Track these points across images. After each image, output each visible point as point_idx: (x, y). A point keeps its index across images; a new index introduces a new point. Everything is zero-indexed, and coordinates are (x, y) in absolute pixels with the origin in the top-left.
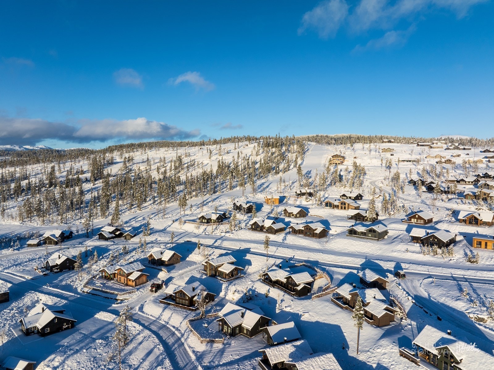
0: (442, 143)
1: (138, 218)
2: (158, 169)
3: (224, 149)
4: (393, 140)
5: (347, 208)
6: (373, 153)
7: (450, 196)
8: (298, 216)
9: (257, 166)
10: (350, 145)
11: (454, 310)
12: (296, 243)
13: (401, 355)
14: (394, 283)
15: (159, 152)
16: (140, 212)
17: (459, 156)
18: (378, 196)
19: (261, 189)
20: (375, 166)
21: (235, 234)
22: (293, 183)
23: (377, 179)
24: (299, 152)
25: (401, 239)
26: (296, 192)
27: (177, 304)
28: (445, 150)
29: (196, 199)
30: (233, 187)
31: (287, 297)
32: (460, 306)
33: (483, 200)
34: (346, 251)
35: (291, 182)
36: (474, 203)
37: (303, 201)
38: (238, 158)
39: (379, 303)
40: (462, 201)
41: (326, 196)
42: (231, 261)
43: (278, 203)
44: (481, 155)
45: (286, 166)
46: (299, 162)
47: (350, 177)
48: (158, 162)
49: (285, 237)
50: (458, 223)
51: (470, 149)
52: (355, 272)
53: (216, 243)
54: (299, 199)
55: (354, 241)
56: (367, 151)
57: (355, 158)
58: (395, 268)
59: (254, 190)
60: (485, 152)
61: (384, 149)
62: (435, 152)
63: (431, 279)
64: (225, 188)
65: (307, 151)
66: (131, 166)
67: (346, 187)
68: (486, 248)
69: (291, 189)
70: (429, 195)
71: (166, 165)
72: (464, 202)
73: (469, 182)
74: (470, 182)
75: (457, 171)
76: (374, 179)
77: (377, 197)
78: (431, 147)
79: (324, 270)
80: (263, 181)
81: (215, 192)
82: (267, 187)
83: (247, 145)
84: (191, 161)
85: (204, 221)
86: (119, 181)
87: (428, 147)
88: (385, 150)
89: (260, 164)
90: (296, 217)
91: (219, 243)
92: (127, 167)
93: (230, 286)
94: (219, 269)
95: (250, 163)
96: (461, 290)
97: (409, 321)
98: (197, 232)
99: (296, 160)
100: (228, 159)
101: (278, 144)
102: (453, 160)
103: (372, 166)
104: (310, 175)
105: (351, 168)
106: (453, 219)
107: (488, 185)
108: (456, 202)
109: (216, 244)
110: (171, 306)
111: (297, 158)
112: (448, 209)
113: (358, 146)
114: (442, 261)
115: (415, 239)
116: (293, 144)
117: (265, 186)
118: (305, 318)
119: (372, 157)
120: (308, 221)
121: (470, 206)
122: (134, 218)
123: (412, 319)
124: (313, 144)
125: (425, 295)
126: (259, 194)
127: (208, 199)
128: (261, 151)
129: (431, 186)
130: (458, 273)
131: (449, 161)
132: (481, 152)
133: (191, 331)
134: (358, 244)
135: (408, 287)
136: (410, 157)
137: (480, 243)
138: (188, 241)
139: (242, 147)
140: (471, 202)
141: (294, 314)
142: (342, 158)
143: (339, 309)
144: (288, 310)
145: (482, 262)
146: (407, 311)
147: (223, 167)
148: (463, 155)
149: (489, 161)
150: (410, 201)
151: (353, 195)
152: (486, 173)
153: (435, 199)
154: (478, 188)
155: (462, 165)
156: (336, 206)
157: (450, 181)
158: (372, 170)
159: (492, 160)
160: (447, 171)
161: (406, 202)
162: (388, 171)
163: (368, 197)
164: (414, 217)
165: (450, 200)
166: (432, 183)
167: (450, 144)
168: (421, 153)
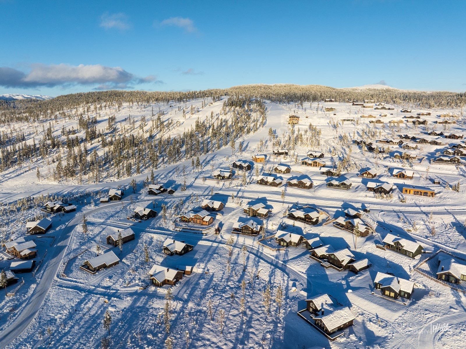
2: (140, 127)
4: (333, 100)
5: (317, 166)
6: (320, 112)
7: (385, 155)
8: (285, 172)
11: (397, 227)
13: (377, 247)
14: (365, 215)
17: (386, 116)
20: (324, 126)
22: (266, 142)
23: (329, 138)
24: (261, 112)
25: (360, 188)
26: (274, 151)
27: (244, 233)
28: (375, 109)
31: (307, 226)
32: (400, 225)
33: (406, 159)
34: (330, 197)
36: (401, 161)
37: (282, 160)
39: (362, 225)
41: (296, 154)
42: (263, 206)
44: (402, 114)
47: (308, 136)
49: (285, 189)
50: (392, 177)
51: (394, 109)
52: (340, 210)
54: (278, 158)
56: (315, 110)
57: (307, 117)
58: (361, 206)
60: (404, 112)
61: (328, 108)
62: (367, 111)
63: (383, 212)
65: (266, 110)
66: (114, 124)
67: (308, 146)
68: (410, 193)
70: (370, 154)
71: (147, 124)
72: (394, 161)
73: (395, 143)
74: (397, 143)
75: (385, 131)
76: (327, 138)
77: (334, 155)
78: (364, 107)
79: (321, 209)
83: (212, 103)
87: (362, 106)
88: (328, 110)
90: (284, 173)
91: (242, 194)
92: (111, 126)
93: (269, 222)
94: (258, 212)
96: (399, 217)
97: (376, 233)
98: (217, 186)
102: (382, 120)
103: (322, 126)
104: (276, 135)
105: (307, 128)
106: (389, 174)
107: (408, 146)
108: (389, 160)
109: (239, 195)
110: (240, 235)
112: (386, 167)
113: (306, 104)
114: (387, 202)
115: (369, 189)
117: (245, 145)
118: (322, 235)
119: (319, 116)
121: (398, 164)
123: (378, 232)
124: (268, 102)
125: (382, 221)
126: (244, 153)
129: (371, 147)
130: (397, 208)
131: (379, 122)
132: (401, 111)
133: (263, 246)
134: (336, 193)
135: (372, 217)
136: (349, 116)
137: (406, 191)
138: (216, 193)
140: (399, 160)
141: (315, 234)
142: (297, 118)
143: (340, 230)
144: (310, 232)
145: (408, 202)
146: (375, 229)
148: (389, 115)
149: (407, 121)
150: (358, 159)
151: (318, 154)
152: (406, 134)
153: (375, 158)
154: (401, 147)
155: (388, 125)
156: (309, 164)
157: (382, 141)
158: (323, 129)
159: (409, 119)
160: (380, 133)
161: (356, 160)
162: (335, 130)
163: (327, 155)
164: (366, 173)
165: (385, 158)
166: (371, 144)
167: (378, 104)
168: (357, 112)
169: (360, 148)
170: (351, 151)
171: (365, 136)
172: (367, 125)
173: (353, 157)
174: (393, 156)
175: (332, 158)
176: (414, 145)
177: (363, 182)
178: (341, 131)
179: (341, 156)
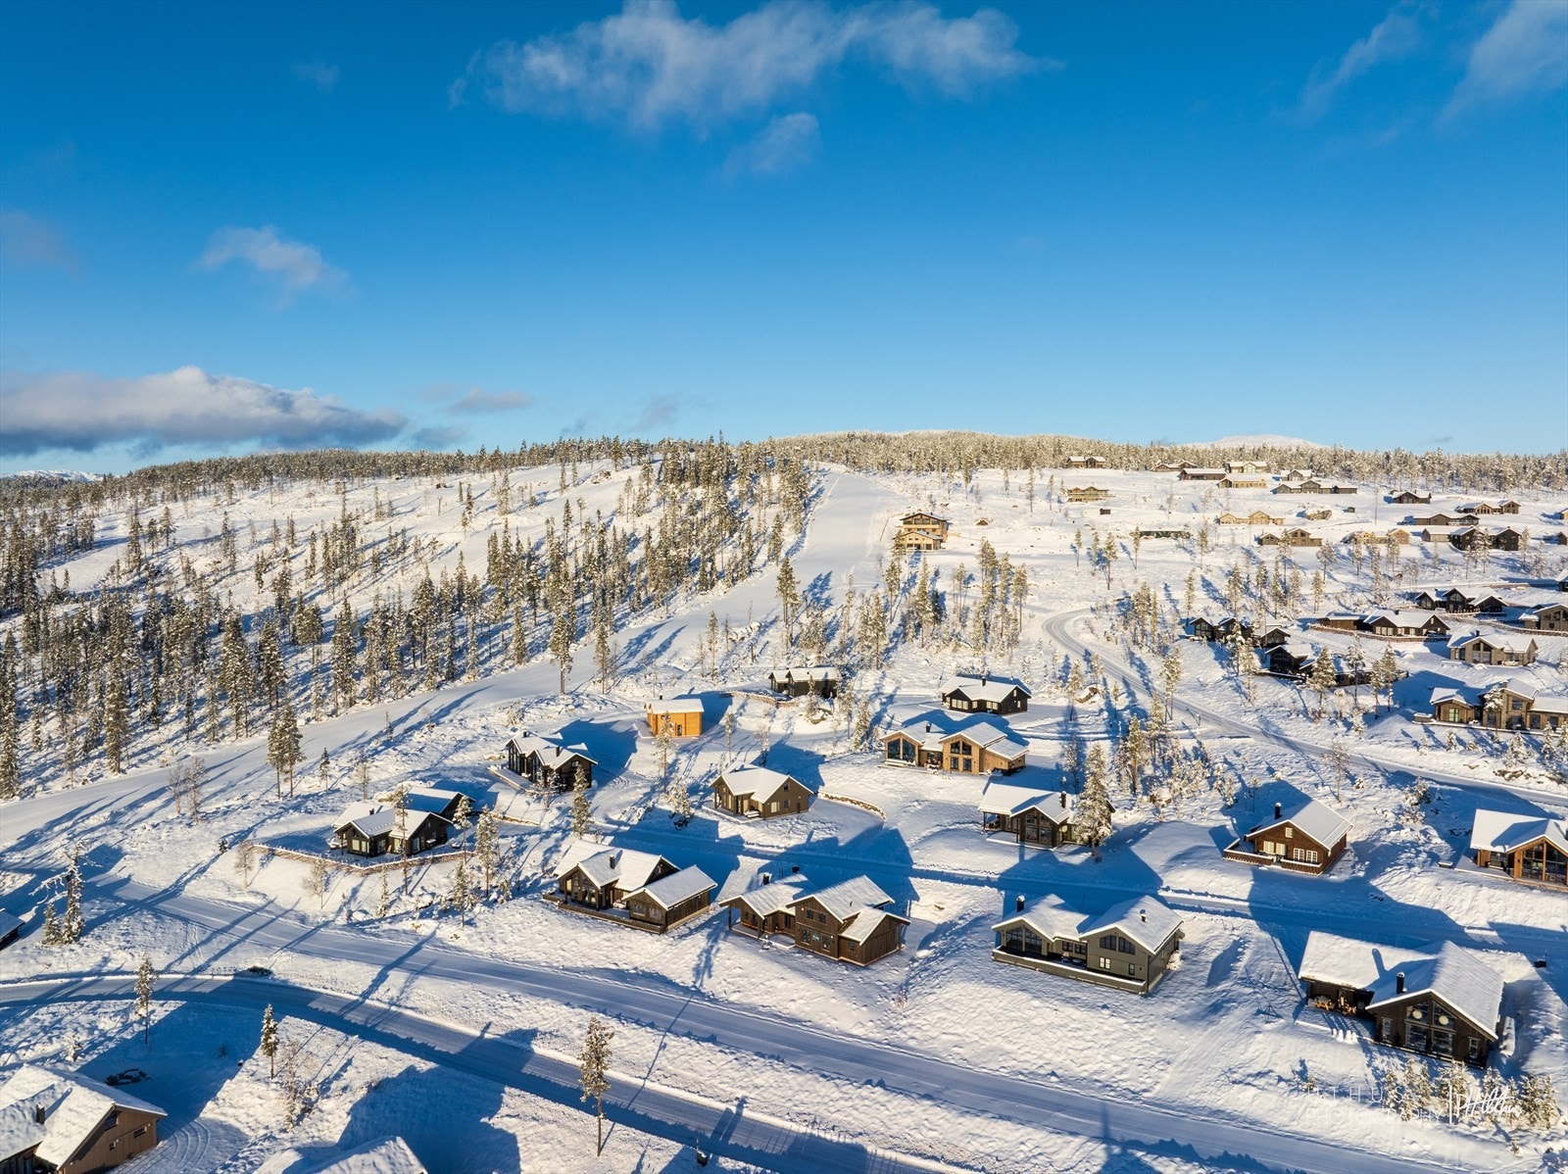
0: (1257, 468)
1: (88, 816)
2: (262, 567)
3: (521, 489)
4: (1099, 459)
5: (975, 766)
6: (1040, 504)
7: (1369, 701)
8: (774, 807)
9: (636, 555)
10: (960, 474)
12: (756, 1000)
15: (284, 498)
16: (116, 777)
17: (1325, 515)
18: (1087, 692)
19: (639, 656)
20: (1052, 556)
21: (482, 926)
22: (763, 629)
23: (1069, 609)
24: (788, 503)
25: (1248, 979)
26: (772, 677)
28: (1275, 492)
29: (368, 707)
30: (532, 650)
33: (1513, 727)
35: (755, 625)
37: (798, 723)
38: (567, 525)
40: (1427, 730)
41: (888, 689)
43: (698, 730)
44: (1393, 511)
45: (740, 557)
46: (789, 537)
47: (969, 602)
48: (269, 541)
49: (708, 951)
51: (1354, 491)
53: (382, 989)
54: (782, 711)
55: (1036, 1003)
56: (1020, 497)
57: (983, 523)
59: (609, 667)
60: (1400, 500)
61: (1077, 490)
62: (1244, 500)
64: (499, 652)
65: (816, 496)
66: (159, 554)
67: (961, 649)
69: (753, 657)
70: (1282, 694)
71: (298, 550)
72: (1440, 736)
73: (1407, 630)
74: (1412, 631)
75: (1336, 576)
76: (1059, 609)
77: (1083, 697)
78: (1229, 484)
80: (651, 619)
81: (453, 676)
82: (665, 646)
83: (609, 473)
84: (391, 537)
85: (356, 845)
86: (80, 624)
87: (1217, 482)
88: (1079, 495)
89: (647, 547)
90: (766, 814)
91: (394, 993)
92: (141, 561)
95: (609, 544)
98: (314, 906)
99: (775, 537)
100: (528, 528)
101: (714, 473)
102: (1313, 529)
103: (1043, 556)
104: (825, 595)
105: (973, 564)
107: (1488, 648)
108: (1406, 734)
109: (376, 1002)
111: (779, 527)
112: (1400, 778)
113: (989, 478)
116: (768, 468)
117: (652, 645)
119: (1038, 519)
120: (815, 837)
121: (1468, 759)
122: (70, 816)
124: (839, 468)
126: (627, 682)
127: (415, 711)
128: (654, 497)
129: (1284, 652)
131: (1300, 537)
132: (1388, 500)
134: (1058, 1021)
136: (1166, 520)
138: (255, 970)
139: (589, 481)
140: (1467, 736)
142: (937, 526)
147: (507, 562)
148: (1337, 514)
149: (1426, 536)
150: (1217, 720)
151: (995, 694)
152: (1447, 587)
153: (1315, 716)
154: (1447, 655)
155: (1344, 551)
156: (930, 755)
157: (1335, 623)
158: (1046, 572)
159: (1432, 529)
160: (1317, 583)
161: (1205, 727)
162: (1102, 574)
163: (1046, 696)
164: (1276, 835)
165: (1374, 718)
166: (1279, 636)
167: (1285, 473)
168: (1199, 505)
169: (1225, 657)
170: (1172, 674)
171: (1244, 600)
172: (1249, 553)
173: (1188, 710)
174: (1426, 707)
175: (1071, 713)
176: (1519, 642)
177: (1261, 910)
178: (1126, 579)
179: (1120, 703)
